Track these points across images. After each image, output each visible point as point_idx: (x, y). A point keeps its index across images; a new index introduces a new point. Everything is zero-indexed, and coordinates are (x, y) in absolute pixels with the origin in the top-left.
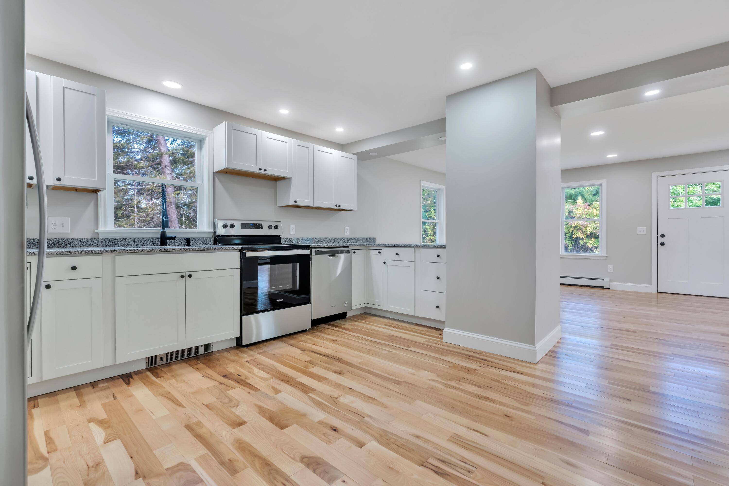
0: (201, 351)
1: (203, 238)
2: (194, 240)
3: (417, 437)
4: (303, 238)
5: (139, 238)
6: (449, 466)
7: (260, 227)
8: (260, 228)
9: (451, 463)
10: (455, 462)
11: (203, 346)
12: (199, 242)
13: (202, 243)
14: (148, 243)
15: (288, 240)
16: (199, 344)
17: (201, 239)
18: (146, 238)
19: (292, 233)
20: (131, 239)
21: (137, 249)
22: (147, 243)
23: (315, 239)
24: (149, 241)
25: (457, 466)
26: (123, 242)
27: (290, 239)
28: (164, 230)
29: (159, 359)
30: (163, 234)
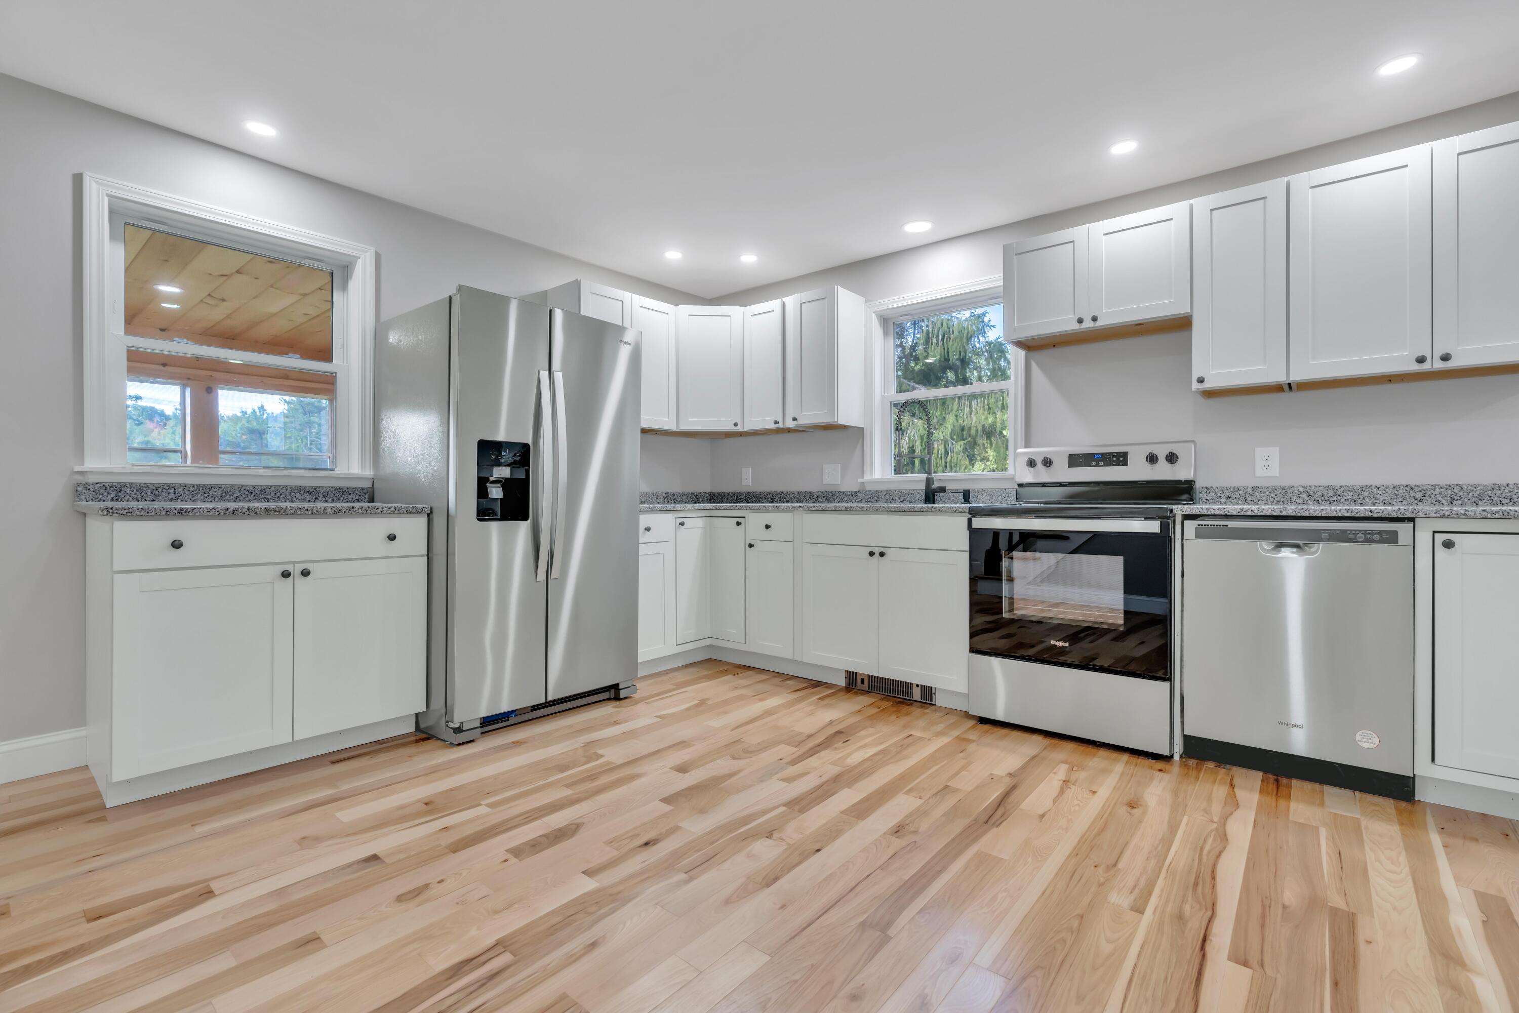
0: (917, 694)
1: (1001, 489)
2: (985, 494)
3: (594, 945)
4: (1310, 487)
5: (905, 490)
6: (476, 983)
7: (1121, 461)
8: (1121, 463)
9: (482, 989)
10: (482, 994)
11: (920, 686)
12: (994, 497)
13: (1000, 499)
14: (917, 498)
15: (1241, 492)
16: (914, 681)
17: (998, 492)
18: (914, 490)
19: (1260, 472)
20: (896, 492)
21: (821, 506)
22: (915, 497)
23: (1375, 490)
24: (918, 495)
25: (468, 997)
26: (888, 497)
27: (1250, 490)
28: (930, 477)
29: (859, 681)
30: (929, 482)
